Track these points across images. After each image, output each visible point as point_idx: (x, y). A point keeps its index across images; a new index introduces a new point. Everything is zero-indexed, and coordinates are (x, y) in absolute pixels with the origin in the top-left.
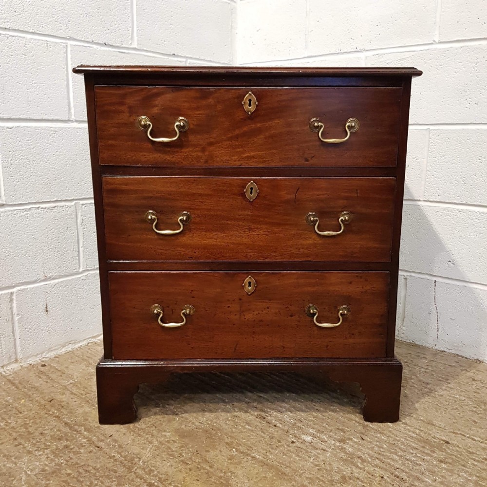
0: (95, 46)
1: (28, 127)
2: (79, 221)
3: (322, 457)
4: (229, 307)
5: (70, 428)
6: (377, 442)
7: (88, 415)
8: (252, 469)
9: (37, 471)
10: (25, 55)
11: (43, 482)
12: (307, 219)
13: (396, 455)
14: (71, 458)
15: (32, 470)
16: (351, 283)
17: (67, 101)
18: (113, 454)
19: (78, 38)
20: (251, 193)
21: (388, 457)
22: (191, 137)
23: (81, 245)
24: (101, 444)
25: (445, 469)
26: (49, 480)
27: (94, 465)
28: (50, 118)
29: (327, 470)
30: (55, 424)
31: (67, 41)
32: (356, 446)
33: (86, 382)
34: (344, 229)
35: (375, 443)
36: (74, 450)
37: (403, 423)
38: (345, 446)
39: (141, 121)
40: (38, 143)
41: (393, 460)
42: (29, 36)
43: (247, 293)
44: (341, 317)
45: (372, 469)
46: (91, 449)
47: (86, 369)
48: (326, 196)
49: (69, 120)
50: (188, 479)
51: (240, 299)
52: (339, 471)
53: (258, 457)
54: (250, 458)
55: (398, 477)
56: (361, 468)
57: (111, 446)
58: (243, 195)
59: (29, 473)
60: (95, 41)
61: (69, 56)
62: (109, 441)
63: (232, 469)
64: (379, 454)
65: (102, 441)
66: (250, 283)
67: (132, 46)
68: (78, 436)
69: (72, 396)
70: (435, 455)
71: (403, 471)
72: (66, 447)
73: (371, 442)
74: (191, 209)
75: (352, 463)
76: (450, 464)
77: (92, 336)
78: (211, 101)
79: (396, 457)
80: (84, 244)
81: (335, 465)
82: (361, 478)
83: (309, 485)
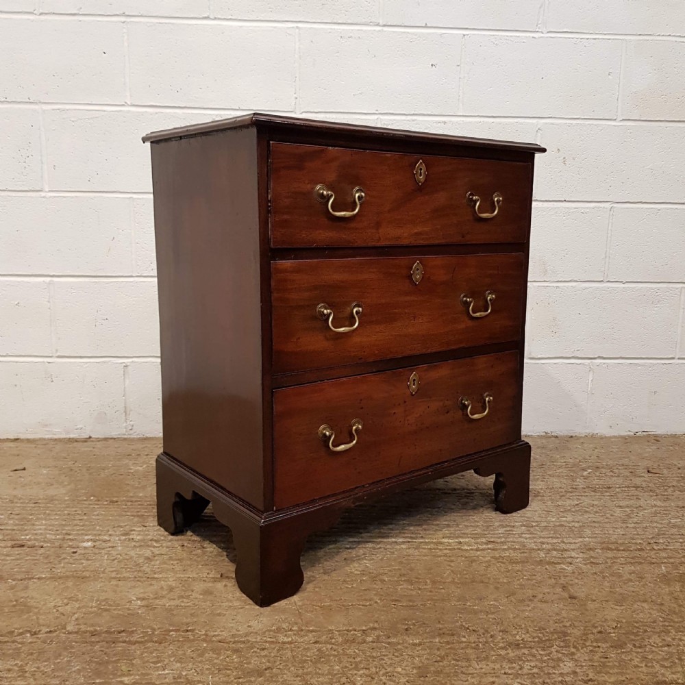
32: (142, 533)
38: (131, 537)
52: (140, 556)
54: (35, 580)
56: (159, 547)
75: (148, 546)
81: (132, 553)
82: (163, 553)
83: (118, 576)
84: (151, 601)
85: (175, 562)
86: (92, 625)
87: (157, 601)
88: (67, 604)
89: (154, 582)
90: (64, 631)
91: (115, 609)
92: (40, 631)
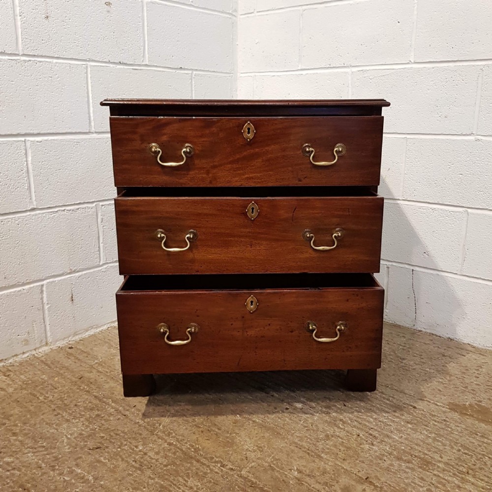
0: (111, 65)
1: (54, 140)
2: (99, 220)
3: (310, 421)
4: (232, 324)
5: (100, 400)
6: (357, 407)
7: (114, 389)
8: (253, 430)
9: (76, 435)
10: (51, 77)
11: (82, 443)
12: (304, 236)
13: (372, 417)
14: (103, 425)
15: (71, 435)
16: (348, 300)
17: (88, 115)
18: (137, 421)
19: (97, 59)
20: (253, 212)
21: (365, 420)
22: (197, 162)
23: (101, 241)
24: (127, 413)
25: (410, 428)
26: (86, 442)
27: (123, 430)
28: (74, 131)
29: (314, 430)
30: (87, 397)
31: (88, 63)
32: (339, 411)
33: (110, 361)
34: (337, 244)
35: (355, 409)
36: (105, 418)
37: (380, 392)
38: (330, 411)
39: (152, 147)
40: (63, 153)
41: (369, 422)
42: (55, 61)
43: (250, 312)
44: (338, 333)
45: (351, 429)
46: (119, 417)
47: (109, 350)
48: (320, 215)
49: (90, 132)
50: (200, 439)
51: (243, 317)
52: (324, 431)
53: (258, 421)
54: (251, 422)
55: (371, 435)
56: (342, 429)
57: (136, 414)
58: (245, 214)
59: (69, 436)
60: (111, 61)
61: (89, 76)
62: (133, 410)
63: (237, 431)
64: (358, 417)
65: (128, 410)
66: (252, 302)
67: (143, 63)
68: (107, 407)
69: (98, 374)
70: (404, 417)
71: (376, 430)
72: (98, 415)
73: (351, 408)
74: (197, 227)
75: (335, 424)
76: (415, 424)
77: (111, 321)
78: (214, 129)
79: (371, 419)
80: (103, 241)
81: (321, 426)
82: (341, 436)
83: (299, 442)
84: (304, 476)
85: (342, 449)
86: (256, 478)
87: (308, 479)
88: (255, 451)
89: (317, 460)
90: (239, 473)
91: (278, 471)
92: (227, 465)
